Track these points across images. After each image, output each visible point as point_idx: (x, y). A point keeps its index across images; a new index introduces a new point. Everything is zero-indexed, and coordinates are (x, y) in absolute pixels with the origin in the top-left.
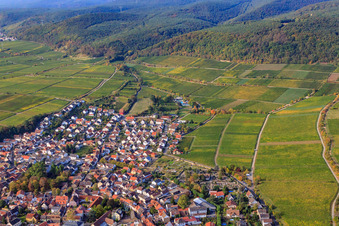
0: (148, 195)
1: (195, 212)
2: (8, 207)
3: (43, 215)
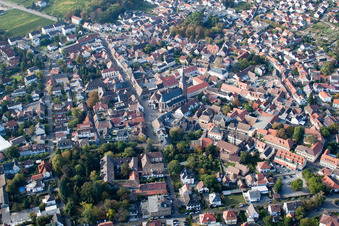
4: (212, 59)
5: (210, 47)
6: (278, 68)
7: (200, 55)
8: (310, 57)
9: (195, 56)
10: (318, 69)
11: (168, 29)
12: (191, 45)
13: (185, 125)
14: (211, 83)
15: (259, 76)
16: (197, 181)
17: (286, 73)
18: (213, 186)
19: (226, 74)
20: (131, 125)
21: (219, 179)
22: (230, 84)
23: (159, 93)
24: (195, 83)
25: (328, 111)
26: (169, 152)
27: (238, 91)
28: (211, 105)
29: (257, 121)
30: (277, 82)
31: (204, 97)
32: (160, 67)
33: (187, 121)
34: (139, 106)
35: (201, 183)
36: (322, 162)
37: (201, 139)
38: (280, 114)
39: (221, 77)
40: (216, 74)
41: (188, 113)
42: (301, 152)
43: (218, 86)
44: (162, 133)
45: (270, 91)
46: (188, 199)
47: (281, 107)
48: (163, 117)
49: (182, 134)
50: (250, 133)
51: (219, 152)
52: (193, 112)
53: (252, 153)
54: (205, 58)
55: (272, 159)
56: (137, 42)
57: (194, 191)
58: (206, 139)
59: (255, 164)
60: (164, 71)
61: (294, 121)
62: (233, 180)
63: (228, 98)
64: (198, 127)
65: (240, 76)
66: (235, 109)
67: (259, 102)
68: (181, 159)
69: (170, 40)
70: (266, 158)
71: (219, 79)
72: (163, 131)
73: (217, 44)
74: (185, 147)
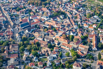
4: (43, 13)
5: (43, 9)
6: (69, 16)
7: (39, 12)
8: (83, 12)
9: (37, 12)
10: (85, 16)
11: (27, 2)
12: (36, 8)
13: (28, 35)
14: (41, 21)
15: (61, 19)
16: (30, 54)
17: (72, 18)
18: (36, 55)
20: (7, 36)
21: (39, 53)
22: (49, 22)
23: (20, 24)
24: (35, 21)
25: (85, 31)
26: (21, 44)
27: (52, 24)
28: (40, 29)
29: (57, 34)
30: (68, 20)
31: (38, 26)
32: (22, 16)
33: (29, 34)
34: (11, 29)
36: (79, 48)
37: (34, 40)
38: (67, 32)
39: (46, 19)
40: (44, 18)
42: (71, 44)
43: (44, 23)
44: (19, 38)
45: (64, 24)
46: (26, 59)
47: (67, 29)
48: (20, 33)
50: (54, 38)
51: (40, 44)
52: (32, 31)
53: (53, 45)
54: (41, 13)
55: (60, 47)
56: (13, 7)
57: (28, 57)
58: (36, 40)
59: (53, 48)
60: (23, 17)
61: (72, 34)
62: (44, 53)
63: (47, 26)
64: (33, 36)
65: (54, 19)
66: (49, 30)
67: (59, 28)
68: (25, 47)
69: (27, 6)
70: (58, 46)
71: (45, 20)
72: (20, 37)
73: (47, 8)
74: (28, 43)
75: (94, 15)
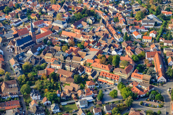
0: (116, 9)
1: (146, 24)
2: (21, 9)
3: (42, 16)
4: (55, 14)
5: (53, 6)
6: (104, 18)
7: (47, 13)
8: (128, 9)
9: (42, 13)
10: (133, 16)
12: (40, 6)
13: (34, 61)
14: (54, 31)
15: (90, 24)
16: (42, 97)
17: (110, 21)
18: (53, 100)
19: (66, 25)
21: (59, 95)
22: (69, 31)
23: (14, 40)
24: (42, 32)
25: (138, 45)
26: (22, 80)
27: (74, 36)
28: (53, 46)
29: (87, 55)
30: (102, 27)
31: (48, 41)
32: (16, 23)
33: (35, 58)
35: (45, 98)
36: (133, 79)
37: (46, 69)
38: (104, 49)
39: (62, 26)
40: (58, 25)
41: (37, 53)
42: (117, 73)
43: (59, 34)
44: (16, 68)
45: (97, 34)
46: (36, 109)
47: (105, 44)
48: (18, 56)
49: (32, 68)
50: (82, 63)
51: (59, 77)
52: (40, 52)
53: (83, 76)
54: (50, 14)
55: (97, 79)
57: (40, 105)
58: (49, 69)
59: (84, 83)
60: (19, 25)
61: (114, 53)
62: (68, 95)
63: (66, 40)
64: (44, 61)
65: (76, 25)
66: (71, 48)
67: (89, 42)
68: (31, 84)
69: (23, 3)
70: (93, 78)
71: (60, 28)
72: (18, 66)
73: (60, 4)
74: (34, 76)
75: (148, 14)
